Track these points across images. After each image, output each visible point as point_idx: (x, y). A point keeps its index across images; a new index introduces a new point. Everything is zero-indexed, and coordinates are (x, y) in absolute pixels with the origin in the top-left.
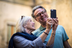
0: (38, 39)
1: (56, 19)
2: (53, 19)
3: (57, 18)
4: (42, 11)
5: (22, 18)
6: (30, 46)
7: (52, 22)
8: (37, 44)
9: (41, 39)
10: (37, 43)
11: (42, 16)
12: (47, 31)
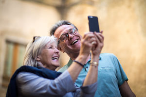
0: (64, 75)
1: (100, 33)
2: (94, 34)
3: (102, 32)
4: (69, 29)
5: (33, 42)
6: (48, 88)
7: (93, 41)
8: (61, 86)
9: (69, 74)
10: (62, 84)
11: (71, 39)
12: (81, 58)
